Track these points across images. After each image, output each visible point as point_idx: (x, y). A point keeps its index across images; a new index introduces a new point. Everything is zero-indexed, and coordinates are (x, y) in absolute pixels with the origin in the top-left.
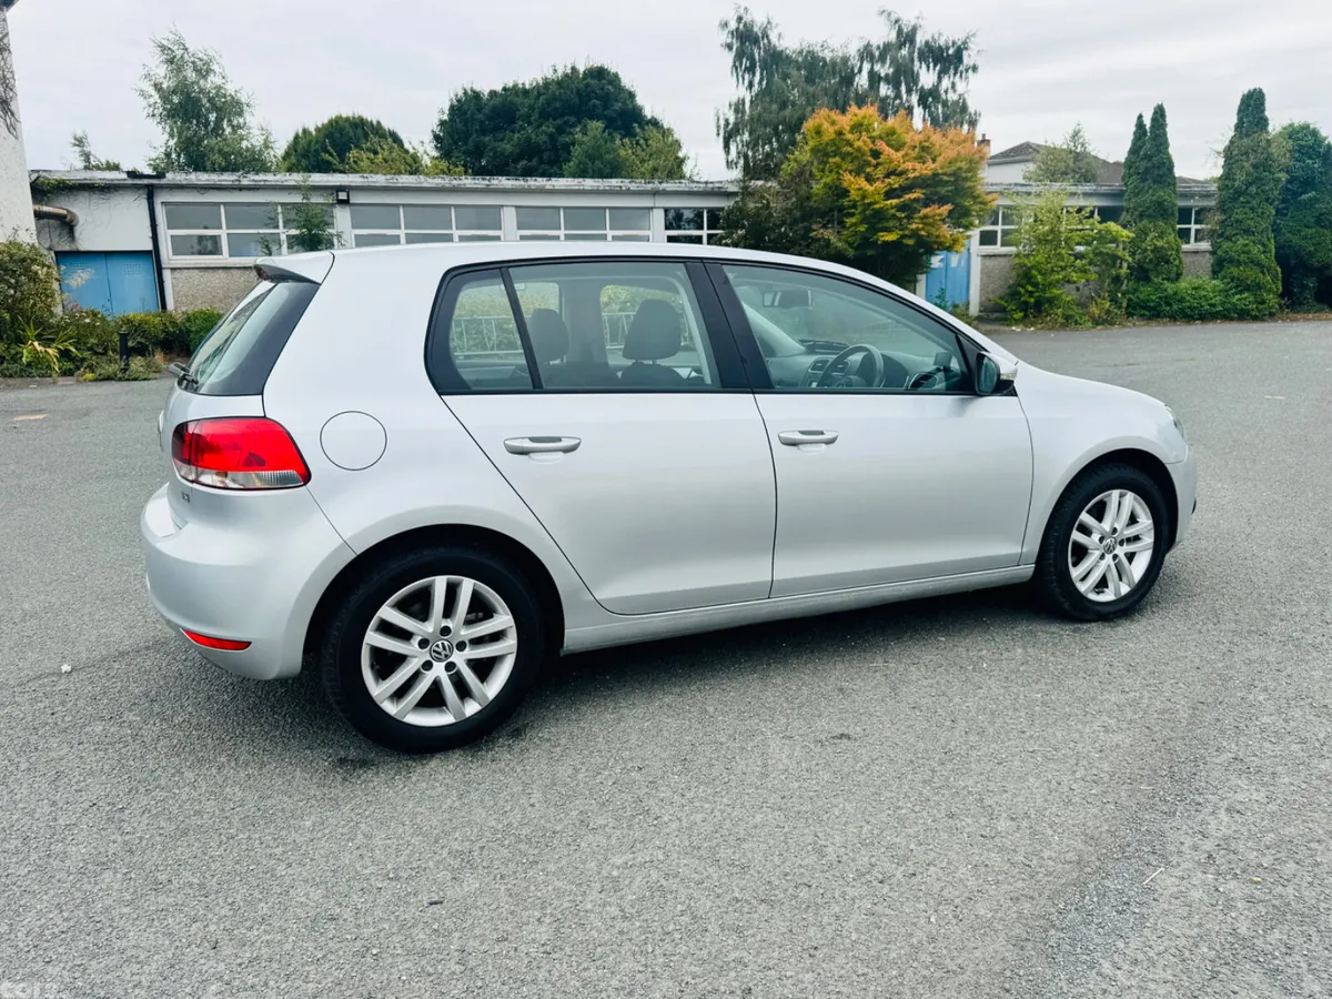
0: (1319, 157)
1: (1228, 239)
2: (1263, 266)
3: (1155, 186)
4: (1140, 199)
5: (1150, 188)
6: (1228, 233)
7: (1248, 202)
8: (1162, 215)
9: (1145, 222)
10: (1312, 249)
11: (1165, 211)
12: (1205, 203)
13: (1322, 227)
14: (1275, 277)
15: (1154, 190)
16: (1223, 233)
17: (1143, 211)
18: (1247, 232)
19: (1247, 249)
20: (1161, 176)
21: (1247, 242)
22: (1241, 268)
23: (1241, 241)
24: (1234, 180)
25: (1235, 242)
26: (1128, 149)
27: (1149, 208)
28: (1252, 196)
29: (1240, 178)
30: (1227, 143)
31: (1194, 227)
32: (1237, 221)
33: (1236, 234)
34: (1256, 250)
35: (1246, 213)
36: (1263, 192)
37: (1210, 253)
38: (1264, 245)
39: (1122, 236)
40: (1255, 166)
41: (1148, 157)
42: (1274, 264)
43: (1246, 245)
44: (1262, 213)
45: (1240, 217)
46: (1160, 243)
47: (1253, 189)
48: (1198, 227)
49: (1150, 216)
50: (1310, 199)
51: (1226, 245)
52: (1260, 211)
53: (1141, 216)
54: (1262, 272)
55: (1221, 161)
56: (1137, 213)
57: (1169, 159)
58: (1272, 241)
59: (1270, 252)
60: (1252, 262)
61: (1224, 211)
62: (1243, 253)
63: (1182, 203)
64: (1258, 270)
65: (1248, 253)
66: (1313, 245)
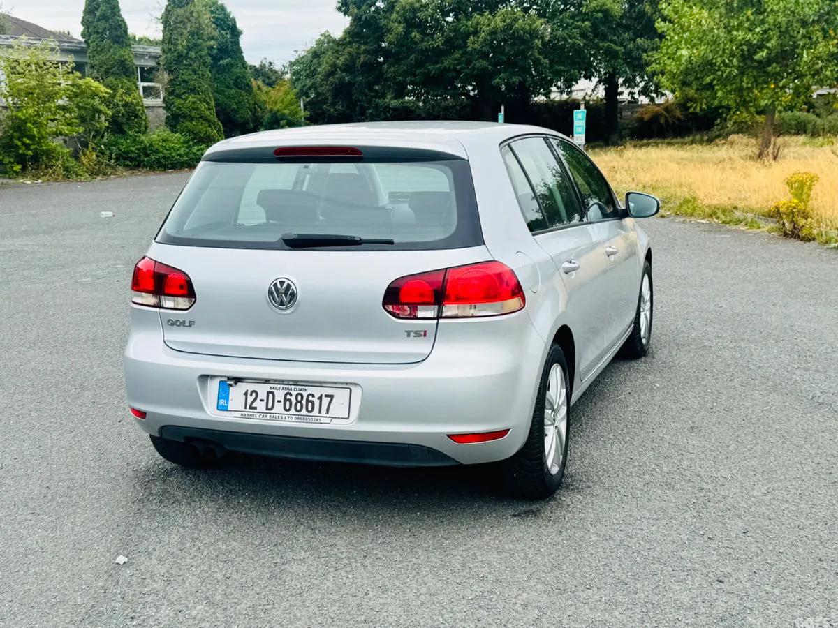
0: (228, 29)
1: (178, 96)
2: (209, 121)
3: (115, 46)
4: (103, 57)
5: (111, 47)
6: (177, 91)
7: (190, 65)
8: (125, 73)
9: (111, 79)
10: (235, 106)
11: (127, 69)
12: (152, 63)
13: (239, 88)
14: (219, 131)
15: (115, 49)
16: (173, 91)
17: (108, 69)
18: (193, 91)
19: (195, 106)
20: (119, 37)
21: (195, 100)
22: (194, 123)
23: (191, 99)
24: (177, 45)
25: (185, 100)
26: (83, 9)
27: (113, 66)
28: (192, 60)
29: (182, 44)
30: (163, 10)
31: (141, 84)
32: (184, 81)
33: (183, 93)
34: (203, 106)
35: (190, 75)
36: (201, 56)
37: (164, 108)
38: (207, 103)
39: (101, 92)
40: (192, 34)
41: (104, 17)
42: (216, 120)
43: (194, 103)
44: (203, 75)
45: (186, 78)
46: (129, 99)
47: (192, 54)
48: (146, 84)
49: (113, 73)
50: (227, 65)
51: (178, 102)
52: (200, 73)
53: (107, 73)
54: (210, 126)
55: (161, 27)
56: (103, 70)
57: (123, 20)
58: (213, 100)
59: (212, 109)
60: (201, 117)
61: (170, 72)
62: (194, 109)
63: (137, 63)
64: (207, 125)
65: (196, 109)
66: (236, 103)
